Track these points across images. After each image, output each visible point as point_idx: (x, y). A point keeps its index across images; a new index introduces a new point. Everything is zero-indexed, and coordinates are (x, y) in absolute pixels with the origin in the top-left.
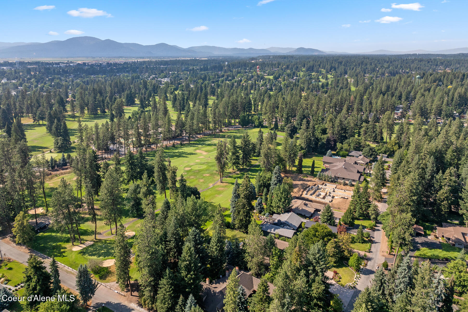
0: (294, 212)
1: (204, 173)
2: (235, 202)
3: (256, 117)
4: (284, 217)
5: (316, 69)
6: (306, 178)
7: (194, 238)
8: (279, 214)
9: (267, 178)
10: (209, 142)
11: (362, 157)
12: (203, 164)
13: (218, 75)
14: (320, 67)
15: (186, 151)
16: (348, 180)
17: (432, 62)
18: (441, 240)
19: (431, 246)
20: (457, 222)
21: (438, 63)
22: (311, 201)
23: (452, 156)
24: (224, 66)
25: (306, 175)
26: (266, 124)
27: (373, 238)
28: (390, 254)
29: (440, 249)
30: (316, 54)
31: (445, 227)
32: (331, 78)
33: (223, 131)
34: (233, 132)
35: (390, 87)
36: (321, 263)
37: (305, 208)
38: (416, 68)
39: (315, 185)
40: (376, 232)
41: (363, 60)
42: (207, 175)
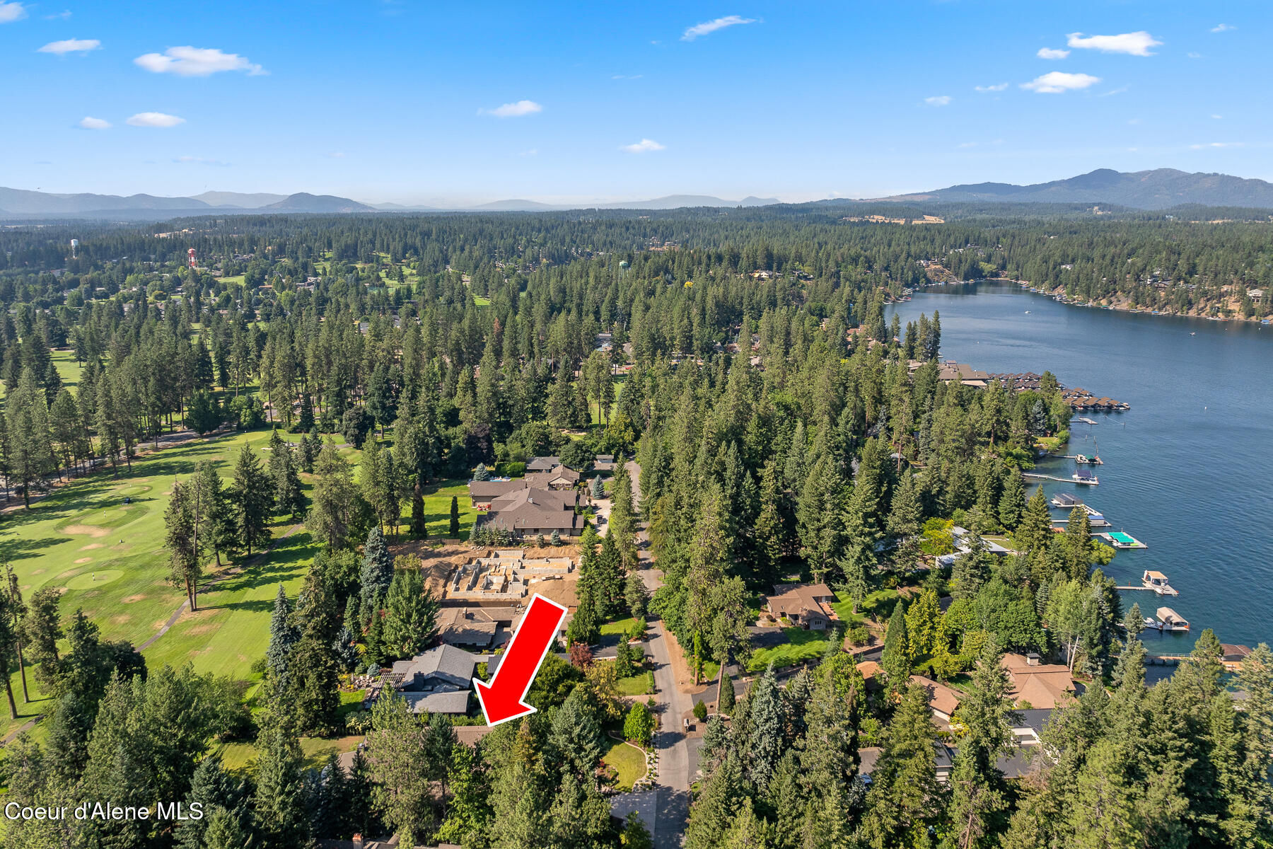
0: (446, 642)
1: (121, 596)
2: (286, 653)
3: (239, 399)
4: (428, 663)
5: (365, 252)
6: (440, 549)
7: (215, 790)
8: (407, 657)
9: (345, 569)
10: (102, 497)
11: (560, 469)
12: (108, 566)
13: (55, 282)
14: (374, 246)
15: (26, 538)
16: (549, 531)
17: (634, 228)
18: (781, 623)
19: (769, 640)
20: (796, 578)
21: (648, 230)
22: (476, 604)
23: (757, 437)
24: (69, 252)
25: (440, 539)
26: (274, 415)
27: (653, 656)
28: (698, 683)
29: (786, 642)
30: (347, 210)
31: (782, 593)
32: (412, 275)
33: (138, 453)
34: (174, 455)
35: (568, 290)
36: (586, 747)
37: (468, 625)
38: (605, 244)
39: (470, 562)
40: (652, 642)
41: (479, 225)
42: (137, 597)
